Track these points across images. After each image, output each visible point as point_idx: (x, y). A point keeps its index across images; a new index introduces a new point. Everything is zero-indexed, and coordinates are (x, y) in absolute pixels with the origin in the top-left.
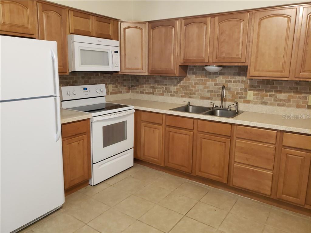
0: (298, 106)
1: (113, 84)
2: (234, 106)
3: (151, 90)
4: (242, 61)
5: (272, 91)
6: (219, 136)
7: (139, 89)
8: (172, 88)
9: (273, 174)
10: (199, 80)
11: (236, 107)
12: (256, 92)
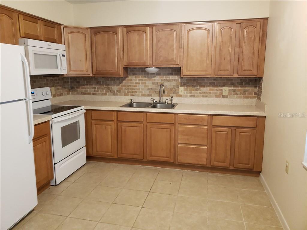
0: (216, 97)
1: (55, 86)
2: (170, 100)
3: (93, 91)
4: (177, 64)
5: (198, 86)
6: (165, 124)
7: (79, 90)
8: (115, 88)
9: (207, 148)
10: (139, 80)
11: (172, 100)
12: (186, 88)
